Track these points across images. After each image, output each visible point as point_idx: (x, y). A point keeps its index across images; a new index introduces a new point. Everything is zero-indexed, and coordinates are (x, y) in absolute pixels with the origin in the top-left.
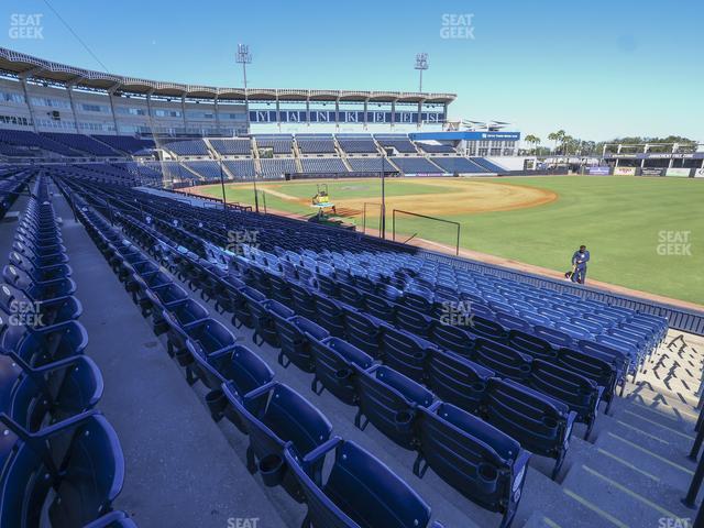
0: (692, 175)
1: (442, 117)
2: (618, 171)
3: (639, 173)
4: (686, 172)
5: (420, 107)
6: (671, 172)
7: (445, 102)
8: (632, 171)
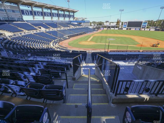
0: (114, 29)
1: (73, 16)
2: (104, 29)
3: (107, 29)
4: (113, 29)
5: (69, 14)
6: (112, 29)
7: (74, 12)
8: (106, 29)
